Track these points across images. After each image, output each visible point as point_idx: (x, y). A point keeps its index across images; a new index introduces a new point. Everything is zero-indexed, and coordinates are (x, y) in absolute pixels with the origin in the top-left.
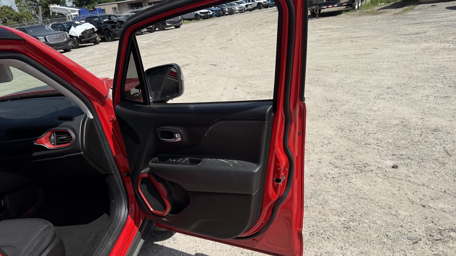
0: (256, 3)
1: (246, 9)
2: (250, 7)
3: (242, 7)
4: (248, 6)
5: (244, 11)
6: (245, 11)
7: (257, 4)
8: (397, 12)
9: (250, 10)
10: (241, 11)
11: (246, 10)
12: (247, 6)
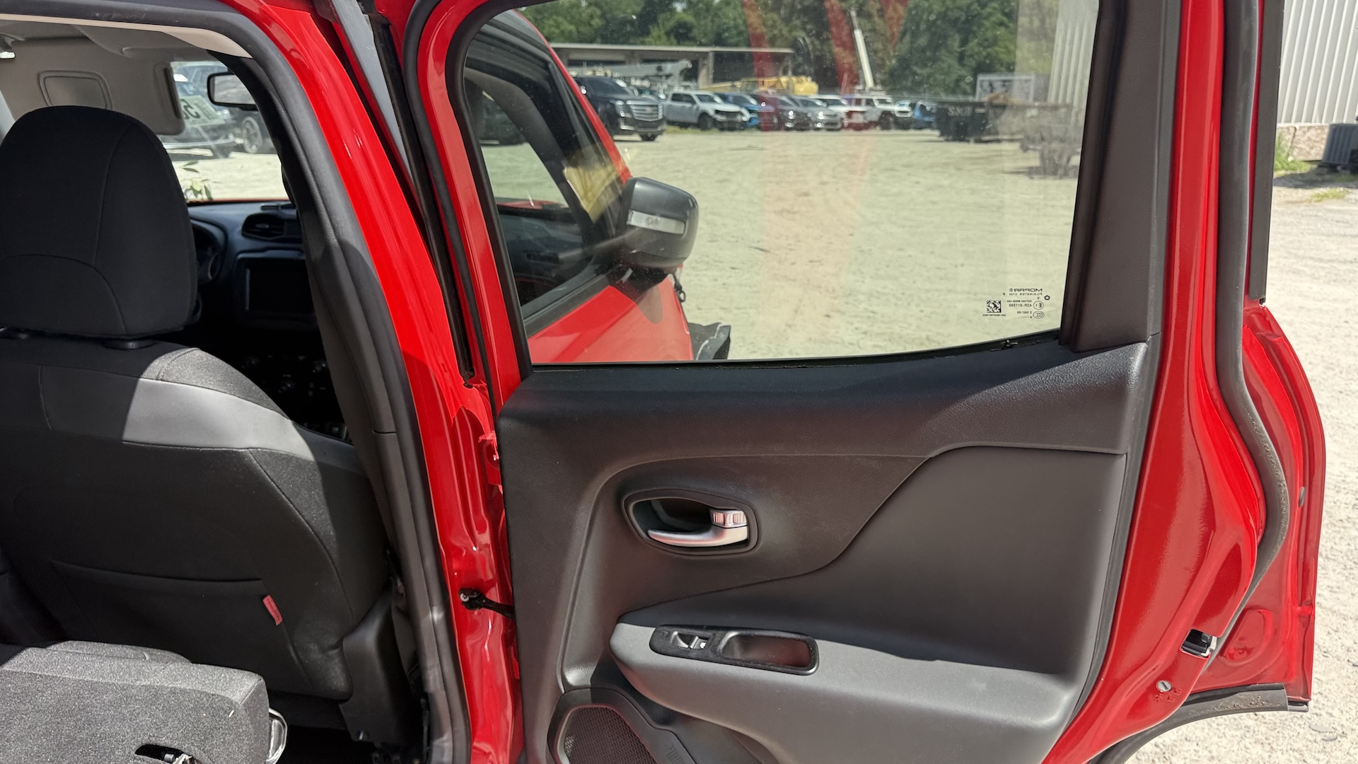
0: (878, 109)
1: (846, 122)
3: (835, 116)
5: (839, 126)
6: (843, 127)
7: (879, 114)
8: (1294, 200)
9: (858, 128)
10: (833, 125)
11: (846, 125)
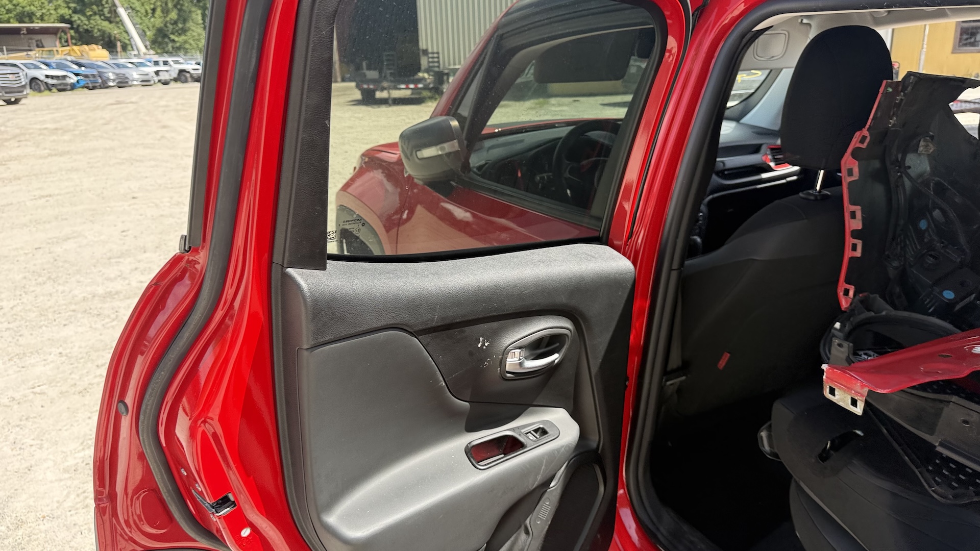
0: (175, 68)
1: (156, 79)
2: (164, 76)
3: (147, 74)
4: (161, 73)
5: (152, 82)
6: (155, 83)
7: (177, 72)
9: (166, 83)
10: (146, 83)
11: (157, 81)
12: (157, 73)
